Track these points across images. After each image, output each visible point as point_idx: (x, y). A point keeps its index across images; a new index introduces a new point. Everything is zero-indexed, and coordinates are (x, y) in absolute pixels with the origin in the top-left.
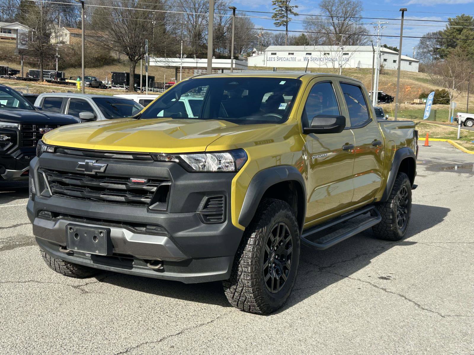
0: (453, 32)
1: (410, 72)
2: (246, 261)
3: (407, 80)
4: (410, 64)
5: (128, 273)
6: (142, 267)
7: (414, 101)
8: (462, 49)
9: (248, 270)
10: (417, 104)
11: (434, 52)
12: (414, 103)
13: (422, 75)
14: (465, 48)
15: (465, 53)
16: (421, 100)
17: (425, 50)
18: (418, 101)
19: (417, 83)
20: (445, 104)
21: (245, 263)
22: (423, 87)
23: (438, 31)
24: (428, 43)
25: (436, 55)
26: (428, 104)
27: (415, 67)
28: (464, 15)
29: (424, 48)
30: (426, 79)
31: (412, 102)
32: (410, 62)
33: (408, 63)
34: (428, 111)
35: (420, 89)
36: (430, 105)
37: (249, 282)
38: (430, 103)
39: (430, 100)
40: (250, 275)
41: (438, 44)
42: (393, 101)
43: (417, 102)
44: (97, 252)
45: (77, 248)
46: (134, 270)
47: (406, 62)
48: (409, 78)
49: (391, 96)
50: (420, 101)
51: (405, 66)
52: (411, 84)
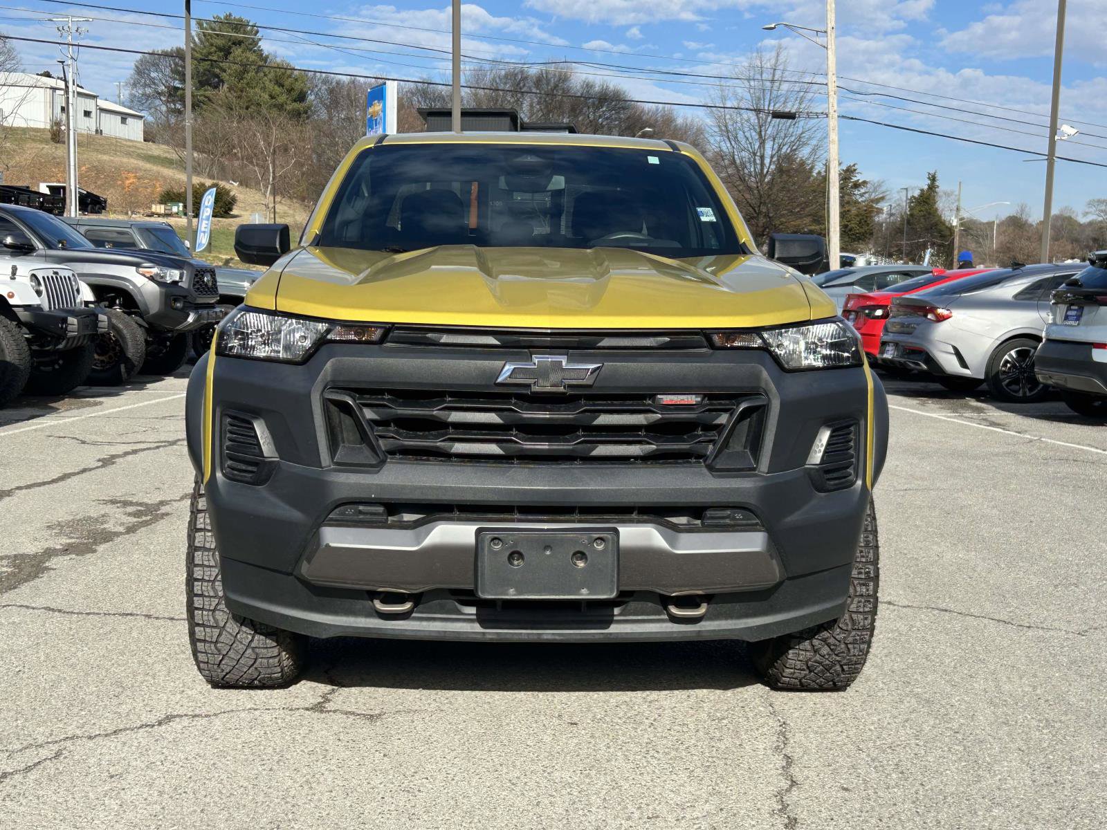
0: (210, 53)
1: (126, 140)
2: (863, 571)
3: (125, 160)
4: (124, 121)
5: (598, 639)
6: (640, 618)
7: (150, 208)
8: (235, 92)
9: (868, 590)
10: (159, 215)
11: (170, 95)
12: (152, 215)
13: (156, 149)
14: (242, 91)
15: (243, 103)
16: (168, 208)
17: (148, 91)
18: (160, 209)
19: (148, 166)
20: (222, 217)
21: (860, 576)
22: (164, 177)
23: (175, 49)
24: (153, 75)
25: (174, 102)
26: (204, 217)
27: (135, 130)
28: (230, 15)
29: (145, 85)
30: (166, 158)
31: (148, 211)
32: (124, 116)
33: (119, 118)
34: (204, 232)
35: (159, 180)
36: (208, 219)
37: (866, 619)
38: (208, 214)
39: (207, 207)
40: (872, 600)
41: (175, 79)
42: (104, 208)
43: (158, 211)
44: (584, 591)
45: (516, 590)
46: (614, 629)
47: (113, 116)
48: (129, 154)
49: (98, 197)
50: (165, 209)
51: (111, 126)
52: (137, 169)
